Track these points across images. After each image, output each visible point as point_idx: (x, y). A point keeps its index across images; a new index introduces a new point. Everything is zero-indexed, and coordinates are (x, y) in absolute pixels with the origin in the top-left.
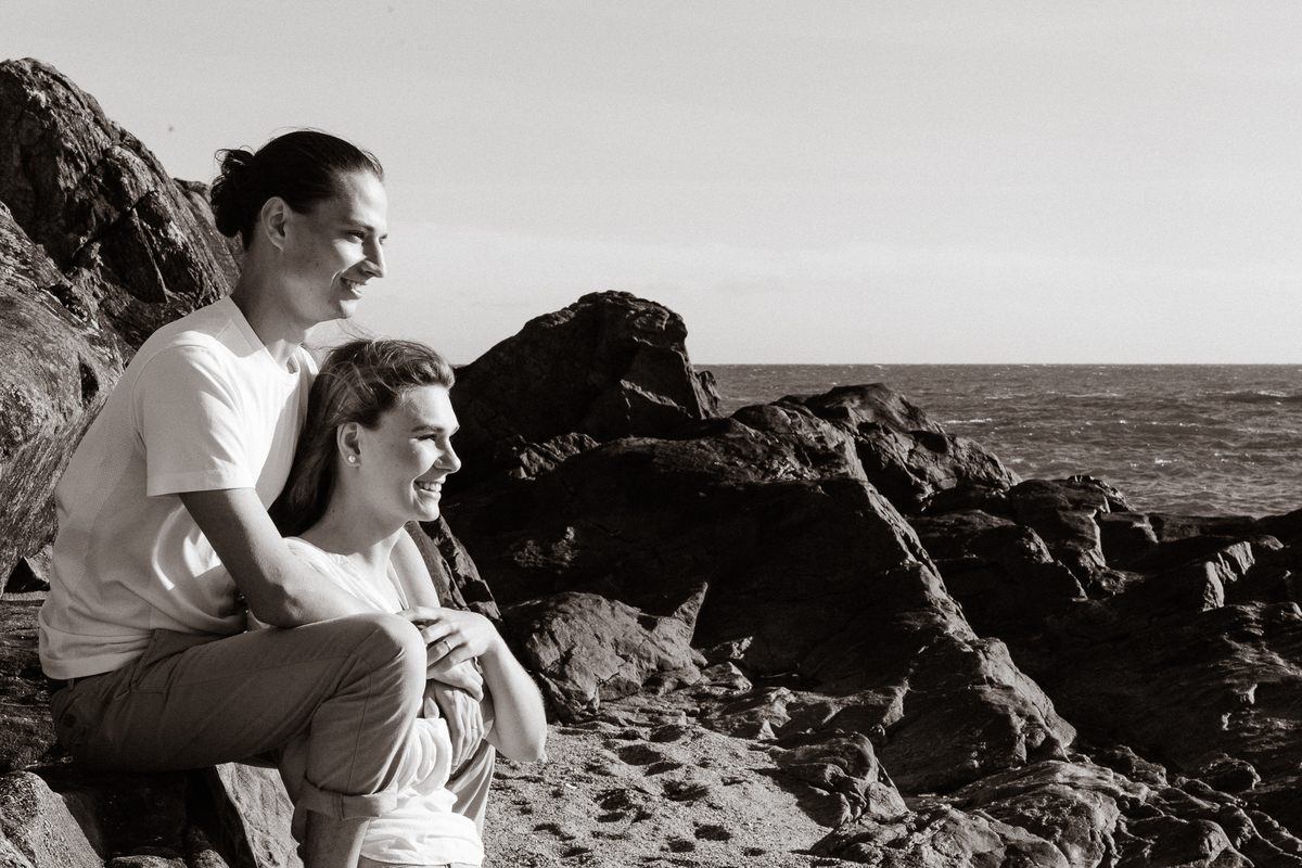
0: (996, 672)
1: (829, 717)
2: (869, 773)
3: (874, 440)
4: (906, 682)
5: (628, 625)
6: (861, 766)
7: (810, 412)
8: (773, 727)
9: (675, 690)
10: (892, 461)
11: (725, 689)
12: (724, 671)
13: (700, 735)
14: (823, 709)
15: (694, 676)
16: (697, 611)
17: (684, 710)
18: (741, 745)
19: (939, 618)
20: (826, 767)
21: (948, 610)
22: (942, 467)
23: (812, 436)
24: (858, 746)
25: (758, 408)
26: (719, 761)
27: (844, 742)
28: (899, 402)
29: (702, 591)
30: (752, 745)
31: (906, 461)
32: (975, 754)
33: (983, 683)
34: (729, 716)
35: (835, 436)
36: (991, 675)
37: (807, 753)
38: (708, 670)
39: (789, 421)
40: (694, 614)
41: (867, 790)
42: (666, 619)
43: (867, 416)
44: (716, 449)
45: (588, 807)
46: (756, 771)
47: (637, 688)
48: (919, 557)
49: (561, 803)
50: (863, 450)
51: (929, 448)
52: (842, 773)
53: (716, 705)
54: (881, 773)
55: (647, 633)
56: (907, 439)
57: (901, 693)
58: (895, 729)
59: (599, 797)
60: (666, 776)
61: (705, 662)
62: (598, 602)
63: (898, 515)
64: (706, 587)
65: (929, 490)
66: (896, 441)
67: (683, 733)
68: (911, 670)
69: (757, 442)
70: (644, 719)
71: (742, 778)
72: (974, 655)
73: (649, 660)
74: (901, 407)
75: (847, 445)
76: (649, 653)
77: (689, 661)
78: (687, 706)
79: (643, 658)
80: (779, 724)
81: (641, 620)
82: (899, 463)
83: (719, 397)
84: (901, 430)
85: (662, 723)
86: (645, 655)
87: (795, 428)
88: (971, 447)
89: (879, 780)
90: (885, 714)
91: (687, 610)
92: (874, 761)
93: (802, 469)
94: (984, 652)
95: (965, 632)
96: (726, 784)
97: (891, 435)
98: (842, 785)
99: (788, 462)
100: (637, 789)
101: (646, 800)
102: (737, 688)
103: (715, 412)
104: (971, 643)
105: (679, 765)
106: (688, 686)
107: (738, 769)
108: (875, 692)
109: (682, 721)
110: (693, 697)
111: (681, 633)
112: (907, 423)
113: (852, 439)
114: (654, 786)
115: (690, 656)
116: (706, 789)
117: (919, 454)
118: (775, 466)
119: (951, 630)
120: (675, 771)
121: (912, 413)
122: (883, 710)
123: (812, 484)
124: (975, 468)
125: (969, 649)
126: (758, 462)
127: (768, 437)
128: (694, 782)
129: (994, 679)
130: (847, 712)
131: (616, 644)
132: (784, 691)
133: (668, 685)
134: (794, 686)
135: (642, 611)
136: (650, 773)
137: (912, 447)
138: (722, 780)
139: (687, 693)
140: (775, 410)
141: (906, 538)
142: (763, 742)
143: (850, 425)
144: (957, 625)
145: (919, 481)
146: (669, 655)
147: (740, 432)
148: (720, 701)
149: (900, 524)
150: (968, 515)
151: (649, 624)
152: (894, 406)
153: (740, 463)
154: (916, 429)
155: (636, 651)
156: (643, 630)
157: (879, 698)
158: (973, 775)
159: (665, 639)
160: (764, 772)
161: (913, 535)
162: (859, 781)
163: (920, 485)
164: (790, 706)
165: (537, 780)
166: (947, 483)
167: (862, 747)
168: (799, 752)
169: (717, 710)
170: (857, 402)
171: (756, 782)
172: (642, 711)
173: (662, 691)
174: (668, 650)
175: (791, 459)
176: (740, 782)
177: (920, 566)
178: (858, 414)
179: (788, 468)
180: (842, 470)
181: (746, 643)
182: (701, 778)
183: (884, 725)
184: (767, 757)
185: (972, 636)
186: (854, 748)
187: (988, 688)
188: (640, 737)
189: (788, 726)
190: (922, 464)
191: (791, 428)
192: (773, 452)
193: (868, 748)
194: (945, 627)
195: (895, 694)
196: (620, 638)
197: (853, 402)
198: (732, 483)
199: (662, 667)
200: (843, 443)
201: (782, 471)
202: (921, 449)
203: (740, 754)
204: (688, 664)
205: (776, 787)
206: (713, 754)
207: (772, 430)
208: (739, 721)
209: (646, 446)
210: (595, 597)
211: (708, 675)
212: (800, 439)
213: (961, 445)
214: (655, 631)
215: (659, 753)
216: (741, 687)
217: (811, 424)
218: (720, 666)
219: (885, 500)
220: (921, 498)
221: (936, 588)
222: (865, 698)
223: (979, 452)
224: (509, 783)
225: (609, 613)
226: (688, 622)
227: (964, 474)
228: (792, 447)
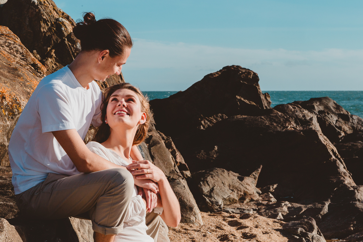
0: (361, 197)
1: (302, 212)
2: (314, 231)
3: (324, 117)
4: (330, 200)
5: (234, 179)
6: (311, 229)
7: (301, 107)
8: (282, 215)
9: (250, 202)
10: (330, 124)
11: (267, 202)
12: (267, 196)
13: (256, 217)
14: (300, 209)
15: (257, 197)
16: (258, 175)
17: (252, 209)
18: (270, 221)
19: (342, 178)
20: (298, 229)
21: (346, 175)
22: (348, 126)
23: (301, 115)
24: (311, 222)
25: (282, 105)
26: (262, 226)
27: (306, 220)
28: (333, 103)
29: (260, 168)
30: (274, 221)
31: (335, 124)
32: (352, 225)
33: (356, 201)
34: (267, 211)
35: (309, 115)
36: (359, 198)
37: (293, 224)
38: (262, 195)
39: (293, 110)
40: (257, 176)
41: (313, 237)
42: (247, 178)
43: (321, 108)
44: (267, 119)
45: (214, 240)
46: (275, 230)
47: (236, 201)
48: (337, 157)
49: (205, 238)
50: (319, 120)
51: (343, 119)
52: (304, 231)
53: (264, 207)
54: (318, 231)
55: (240, 182)
56: (335, 116)
57: (327, 204)
58: (325, 216)
59: (219, 237)
60: (243, 231)
61: (261, 192)
62: (223, 171)
63: (330, 143)
64: (261, 166)
65: (343, 134)
66: (332, 117)
67: (251, 216)
68: (331, 196)
69: (281, 117)
70: (238, 211)
71: (269, 232)
72: (353, 191)
73: (241, 191)
74: (334, 105)
75: (314, 118)
76: (241, 189)
77: (255, 192)
78: (254, 207)
79: (239, 191)
80: (285, 214)
81: (238, 178)
82: (332, 124)
83: (271, 101)
84: (333, 113)
85: (244, 213)
86: (240, 190)
87: (295, 112)
88: (358, 119)
89: (318, 233)
90: (321, 211)
91: (254, 174)
92: (316, 227)
93: (296, 126)
94: (357, 190)
95: (351, 183)
96: (263, 234)
97: (330, 115)
98: (304, 235)
99: (291, 124)
100: (232, 234)
101: (235, 238)
102: (271, 201)
103: (269, 107)
104: (353, 187)
105: (248, 227)
106: (254, 201)
107: (268, 229)
108: (318, 204)
109: (251, 212)
110: (256, 204)
111: (252, 182)
112: (336, 111)
113: (316, 116)
114: (238, 234)
115: (255, 190)
116: (256, 235)
117: (339, 122)
118: (287, 125)
119: (346, 182)
120: (246, 229)
121: (338, 107)
122: (321, 209)
123: (299, 131)
124: (359, 126)
125: (352, 189)
126: (281, 124)
127: (285, 115)
128: (252, 233)
129: (360, 199)
130: (308, 210)
131: (229, 186)
132: (287, 203)
133: (247, 200)
134: (291, 201)
135: (239, 175)
136: (238, 229)
137: (337, 119)
138: (262, 232)
139: (254, 203)
140: (288, 106)
141: (333, 150)
142: (278, 220)
143: (315, 111)
144: (349, 181)
145: (339, 131)
146: (248, 190)
147: (275, 114)
148: (265, 206)
149: (330, 146)
150: (356, 143)
151: (241, 179)
152: (331, 105)
153: (275, 124)
154: (339, 113)
155: (236, 188)
156: (239, 181)
157: (320, 205)
158: (351, 232)
159: (247, 184)
160: (277, 230)
161: (335, 149)
162: (310, 233)
163: (340, 132)
164: (289, 208)
165: (198, 231)
166: (349, 132)
167: (312, 222)
168: (290, 224)
169: (264, 209)
170: (318, 103)
171: (274, 233)
172: (238, 208)
173: (245, 202)
174: (248, 188)
175: (293, 123)
176: (268, 233)
177: (336, 160)
178: (318, 107)
179: (292, 126)
180: (311, 127)
181: (275, 186)
182: (255, 231)
183: (321, 215)
184: (279, 225)
185: (354, 184)
186: (309, 222)
187: (358, 203)
188: (236, 217)
189: (288, 214)
190: (341, 125)
191: (294, 112)
192: (287, 120)
193: (314, 223)
194: (344, 181)
195: (325, 204)
196: (231, 184)
197: (317, 103)
198: (272, 131)
199: (245, 194)
200: (312, 117)
201: (289, 127)
202: (340, 120)
203: (269, 224)
204: (255, 193)
205: (281, 235)
206: (260, 223)
207: (287, 113)
208: (271, 212)
209: (243, 118)
210: (222, 169)
211: (261, 197)
212: (296, 116)
213: (355, 118)
214: (243, 182)
215: (241, 223)
216: (273, 202)
217: (301, 111)
218: (266, 194)
219: (325, 137)
220: (340, 137)
221: (342, 168)
222: (315, 205)
223: (361, 121)
224: (189, 231)
225: (227, 175)
226: (255, 179)
227: (356, 129)
228: (294, 119)
